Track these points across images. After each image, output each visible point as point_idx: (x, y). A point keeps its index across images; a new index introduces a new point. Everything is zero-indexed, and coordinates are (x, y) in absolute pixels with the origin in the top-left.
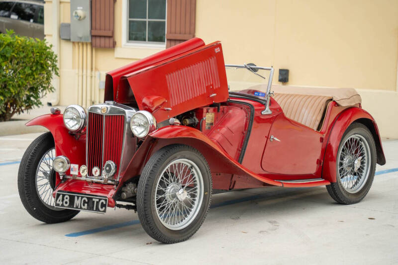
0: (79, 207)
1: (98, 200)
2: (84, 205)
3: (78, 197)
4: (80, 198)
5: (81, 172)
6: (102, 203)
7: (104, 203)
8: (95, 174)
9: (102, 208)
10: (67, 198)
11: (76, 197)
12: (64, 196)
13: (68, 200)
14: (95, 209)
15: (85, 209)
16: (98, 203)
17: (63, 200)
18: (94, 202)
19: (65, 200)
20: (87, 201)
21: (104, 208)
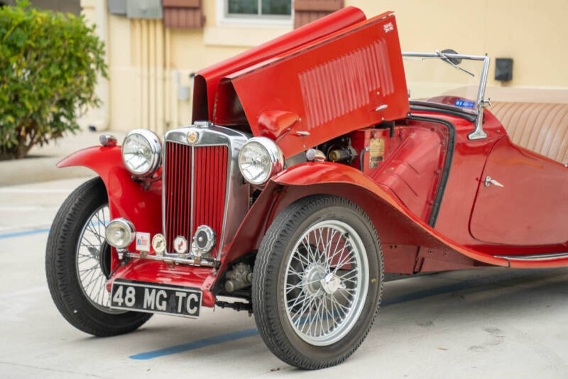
0: (153, 307)
1: (185, 295)
2: (161, 304)
3: (150, 290)
4: (154, 291)
5: (154, 247)
6: (193, 300)
7: (196, 300)
8: (179, 249)
9: (192, 307)
10: (131, 292)
11: (147, 291)
13: (132, 296)
14: (179, 310)
15: (162, 311)
16: (184, 299)
17: (124, 295)
18: (178, 298)
19: (128, 296)
20: (165, 296)
21: (195, 308)
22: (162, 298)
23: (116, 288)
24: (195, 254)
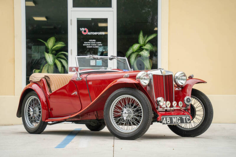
0: (176, 123)
1: (185, 117)
2: (178, 121)
4: (175, 118)
5: (167, 105)
6: (188, 118)
7: (189, 118)
9: (188, 121)
11: (173, 118)
12: (166, 118)
13: (169, 120)
14: (185, 122)
15: (179, 123)
16: (186, 119)
17: (166, 120)
18: (183, 118)
19: (168, 120)
20: (179, 119)
21: (189, 121)
22: (178, 119)
23: (163, 118)
24: (180, 106)
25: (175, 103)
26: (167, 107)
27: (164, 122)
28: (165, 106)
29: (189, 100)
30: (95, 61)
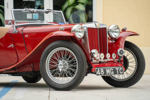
0: (110, 74)
1: (118, 69)
2: (112, 72)
3: (108, 69)
4: (109, 69)
5: (101, 57)
6: (121, 70)
9: (121, 72)
10: (102, 70)
11: (107, 69)
12: (100, 70)
14: (118, 73)
17: (100, 72)
18: (116, 70)
20: (113, 70)
21: (122, 72)
23: (97, 70)
24: (113, 58)
25: (109, 55)
26: (100, 59)
27: (98, 73)
28: (99, 58)
29: (122, 52)
30: (31, 14)
